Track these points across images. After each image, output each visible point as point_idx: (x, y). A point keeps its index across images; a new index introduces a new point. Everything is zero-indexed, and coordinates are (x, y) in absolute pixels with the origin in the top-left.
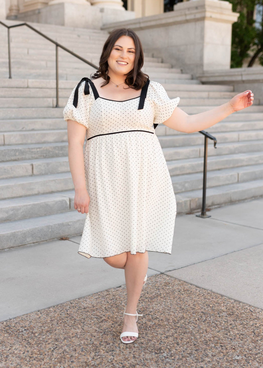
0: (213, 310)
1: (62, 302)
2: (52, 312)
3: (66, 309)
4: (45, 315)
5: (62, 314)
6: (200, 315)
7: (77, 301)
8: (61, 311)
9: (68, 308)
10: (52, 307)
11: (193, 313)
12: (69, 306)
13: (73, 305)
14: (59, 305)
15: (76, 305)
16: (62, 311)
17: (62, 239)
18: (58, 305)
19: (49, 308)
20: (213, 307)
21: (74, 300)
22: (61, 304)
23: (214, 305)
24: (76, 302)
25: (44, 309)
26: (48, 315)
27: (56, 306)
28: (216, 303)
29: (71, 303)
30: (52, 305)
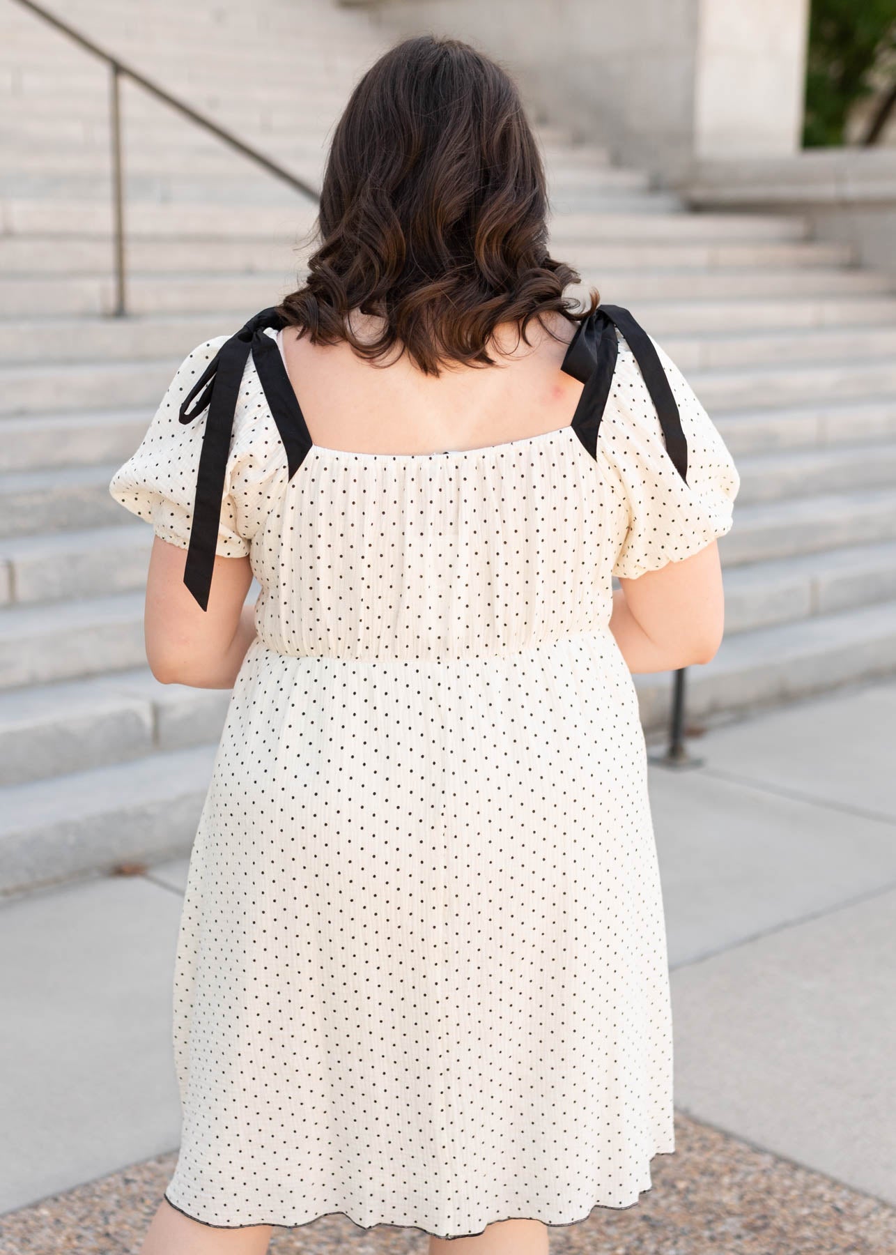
0: (688, 1206)
1: (88, 1176)
2: (42, 1227)
3: (103, 1212)
4: (17, 1240)
5: (84, 1233)
6: (637, 1229)
7: (150, 1169)
8: (81, 1220)
9: (110, 1203)
10: (46, 1199)
11: (608, 1223)
12: (115, 1197)
13: (134, 1188)
14: (78, 1193)
15: (147, 1188)
16: (87, 1223)
17: (121, 871)
18: (71, 1192)
19: (35, 1206)
20: (687, 1190)
21: (139, 1167)
22: (87, 1185)
23: (693, 1181)
24: (147, 1175)
25: (14, 1213)
26: (29, 1241)
27: (62, 1194)
28: (703, 1173)
29: (127, 1181)
30: (50, 1190)
